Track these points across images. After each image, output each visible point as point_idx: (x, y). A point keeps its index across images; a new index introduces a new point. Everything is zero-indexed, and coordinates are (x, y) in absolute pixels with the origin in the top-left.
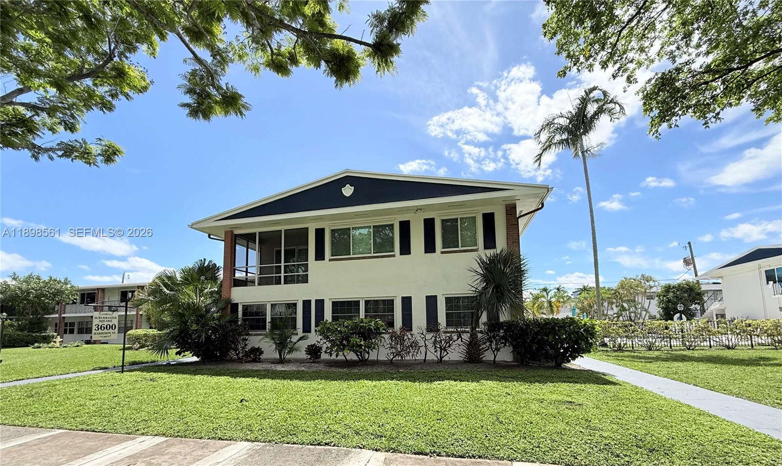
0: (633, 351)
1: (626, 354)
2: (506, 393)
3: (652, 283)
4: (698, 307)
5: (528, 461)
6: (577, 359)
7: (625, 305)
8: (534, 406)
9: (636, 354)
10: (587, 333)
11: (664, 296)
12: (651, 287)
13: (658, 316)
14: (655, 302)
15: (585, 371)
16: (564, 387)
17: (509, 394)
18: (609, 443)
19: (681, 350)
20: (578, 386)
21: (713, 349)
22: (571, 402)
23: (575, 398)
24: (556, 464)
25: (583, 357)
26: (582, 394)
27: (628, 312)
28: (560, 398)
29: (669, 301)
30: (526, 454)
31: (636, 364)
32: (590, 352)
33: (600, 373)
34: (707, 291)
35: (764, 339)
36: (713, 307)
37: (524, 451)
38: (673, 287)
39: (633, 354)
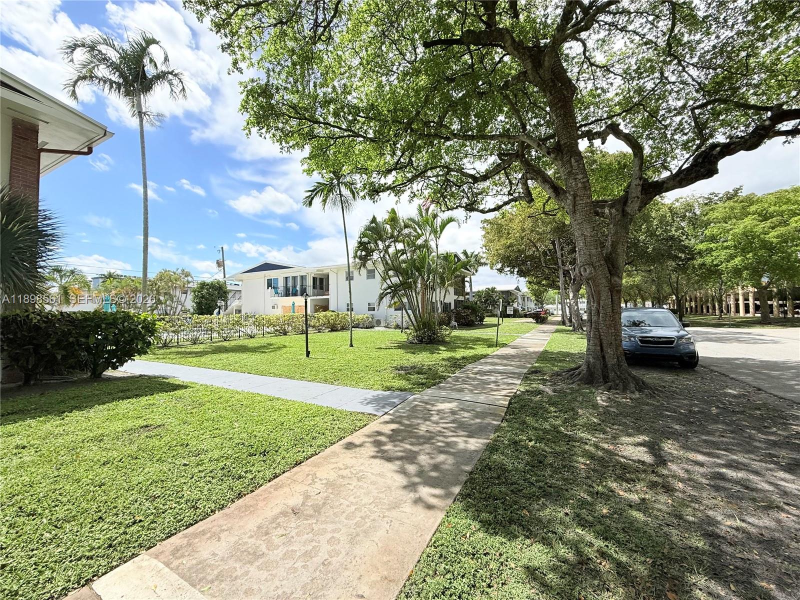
0: (178, 346)
1: (173, 349)
2: (17, 447)
3: (190, 279)
4: (223, 303)
5: (124, 560)
6: (125, 364)
7: (162, 298)
8: (92, 452)
9: (183, 350)
10: (146, 331)
11: (199, 292)
12: (189, 282)
13: (192, 310)
14: (190, 296)
15: (137, 377)
16: (124, 406)
17: (24, 447)
18: (225, 465)
19: (219, 341)
20: (144, 400)
21: (241, 338)
22: (147, 426)
23: (149, 419)
24: (172, 535)
25: (134, 360)
26: (155, 410)
27: (163, 306)
28: (130, 424)
29: (203, 297)
30: (115, 550)
31: (190, 360)
32: (145, 353)
33: (158, 377)
34: (231, 291)
35: (271, 329)
36: (234, 304)
37: (110, 546)
38: (208, 285)
39: (180, 350)
